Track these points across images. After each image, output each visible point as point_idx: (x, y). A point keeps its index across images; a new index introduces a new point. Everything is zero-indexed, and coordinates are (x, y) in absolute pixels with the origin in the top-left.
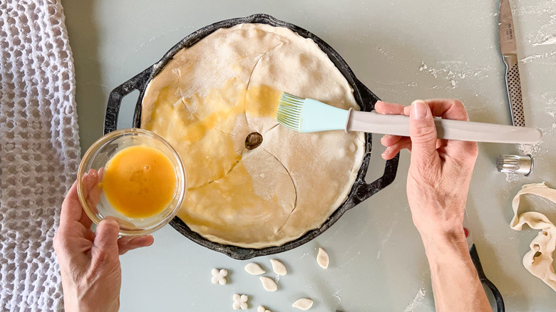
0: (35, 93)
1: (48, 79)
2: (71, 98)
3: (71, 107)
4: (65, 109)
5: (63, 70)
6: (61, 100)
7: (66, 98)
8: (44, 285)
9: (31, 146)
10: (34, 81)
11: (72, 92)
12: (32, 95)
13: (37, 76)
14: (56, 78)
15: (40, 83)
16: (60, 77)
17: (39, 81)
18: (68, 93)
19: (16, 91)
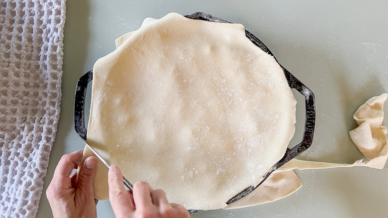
0: (32, 22)
1: (43, 12)
2: (59, 30)
3: (58, 38)
4: (54, 38)
5: (57, 6)
6: (52, 31)
7: (56, 30)
8: (22, 179)
9: (22, 66)
10: (32, 12)
11: (61, 25)
12: (29, 24)
13: (35, 9)
14: (50, 13)
15: (36, 14)
16: (54, 13)
17: (36, 13)
18: (58, 26)
19: (17, 18)
